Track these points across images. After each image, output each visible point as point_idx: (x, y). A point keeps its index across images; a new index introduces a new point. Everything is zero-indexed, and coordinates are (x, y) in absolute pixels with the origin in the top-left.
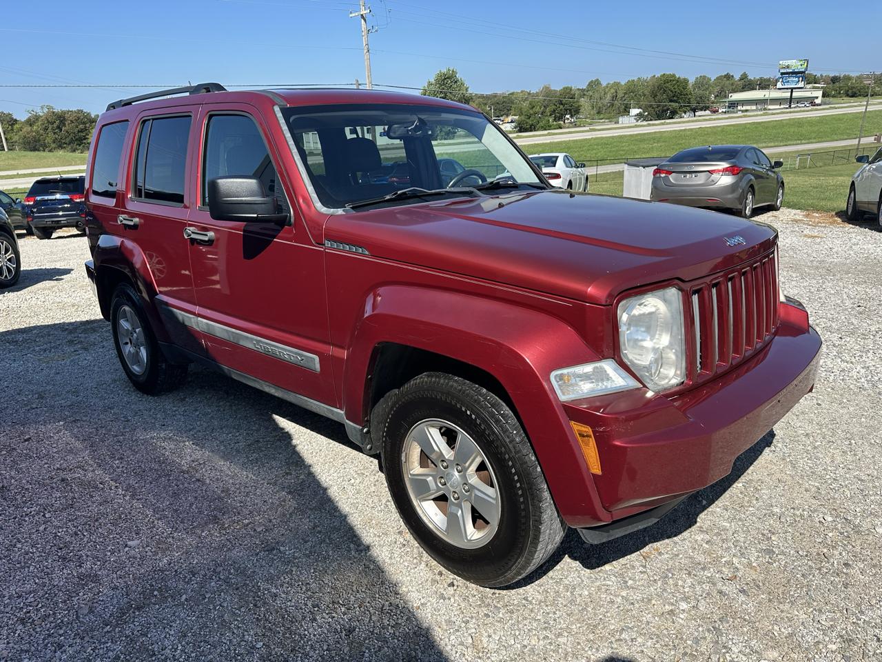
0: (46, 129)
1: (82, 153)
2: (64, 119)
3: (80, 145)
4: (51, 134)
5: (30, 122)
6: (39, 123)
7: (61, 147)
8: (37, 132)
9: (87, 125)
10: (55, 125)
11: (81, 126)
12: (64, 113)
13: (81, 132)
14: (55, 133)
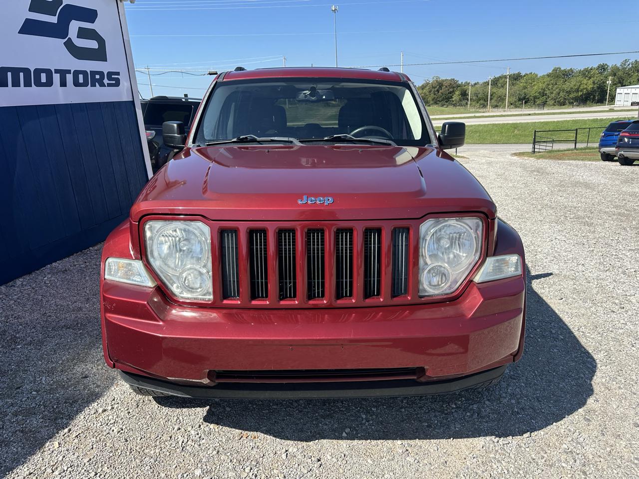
0: (430, 92)
1: (446, 107)
2: (442, 85)
3: (447, 102)
4: (432, 95)
5: (423, 88)
6: (428, 88)
7: (436, 103)
8: (425, 93)
9: (455, 89)
10: (436, 89)
11: (451, 90)
12: (443, 81)
13: (451, 93)
14: (435, 94)
